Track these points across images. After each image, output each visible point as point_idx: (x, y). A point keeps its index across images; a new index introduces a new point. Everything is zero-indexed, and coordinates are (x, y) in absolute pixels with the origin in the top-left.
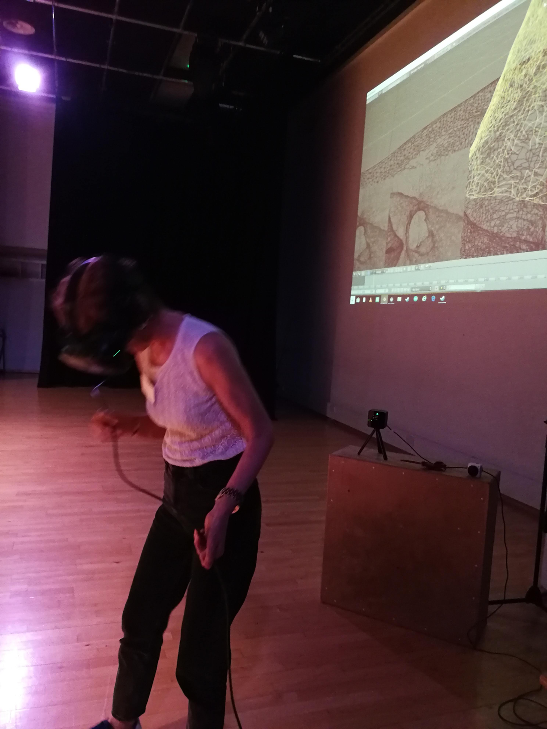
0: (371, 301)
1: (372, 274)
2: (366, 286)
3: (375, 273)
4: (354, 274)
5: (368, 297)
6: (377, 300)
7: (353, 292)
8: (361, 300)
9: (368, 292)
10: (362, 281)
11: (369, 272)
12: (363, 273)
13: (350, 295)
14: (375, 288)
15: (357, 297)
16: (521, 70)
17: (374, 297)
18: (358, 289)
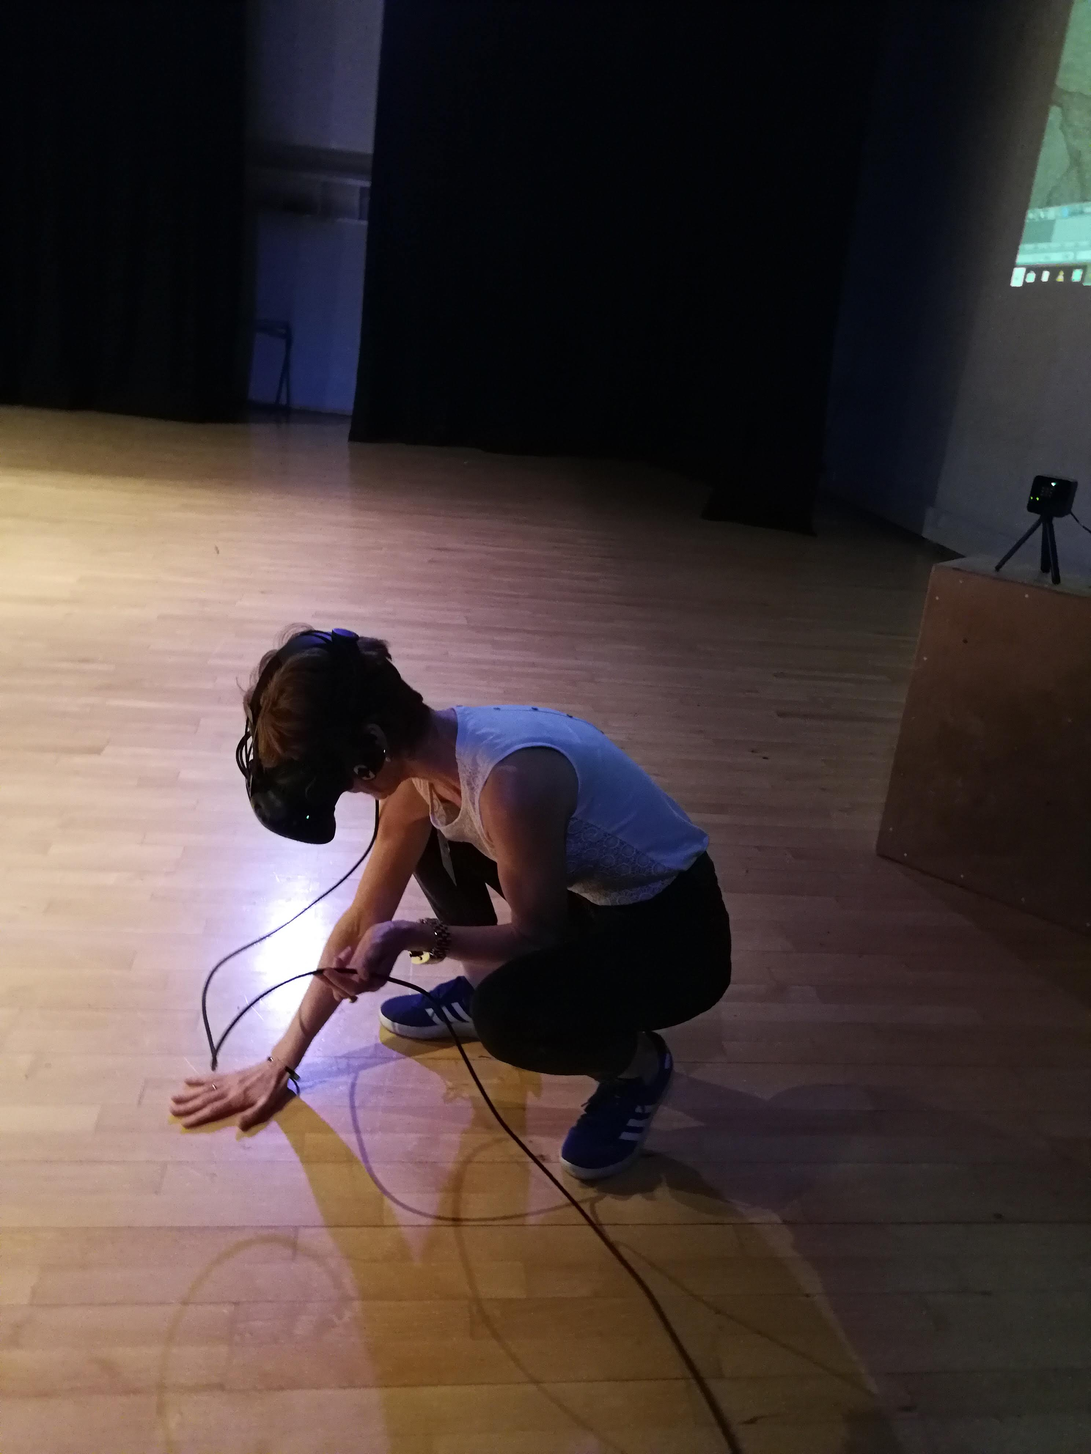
0: (1060, 278)
1: (1073, 214)
2: (1053, 245)
3: (1082, 213)
4: (1031, 215)
5: (1054, 270)
6: (1077, 276)
7: (1021, 259)
8: (1039, 277)
9: (1056, 258)
10: (1046, 232)
11: (1065, 209)
12: (1052, 213)
13: (1013, 265)
14: (1077, 249)
15: (1029, 269)
17: (1068, 270)
18: (1035, 251)
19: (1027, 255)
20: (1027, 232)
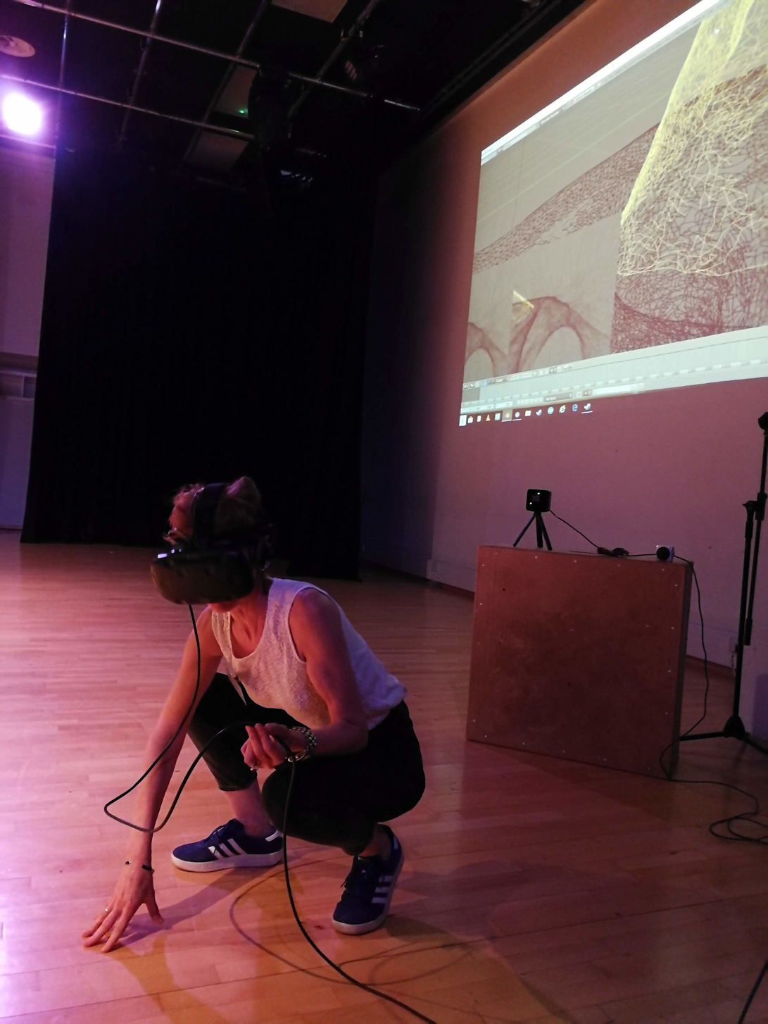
0: (488, 419)
1: (490, 384)
2: (481, 401)
3: (494, 383)
4: (465, 386)
5: (484, 415)
6: (497, 417)
7: (462, 411)
8: (475, 419)
9: (484, 408)
10: (476, 395)
11: (485, 382)
12: (477, 384)
14: (495, 402)
15: (468, 416)
17: (492, 414)
18: (470, 406)
19: (466, 408)
20: (465, 395)
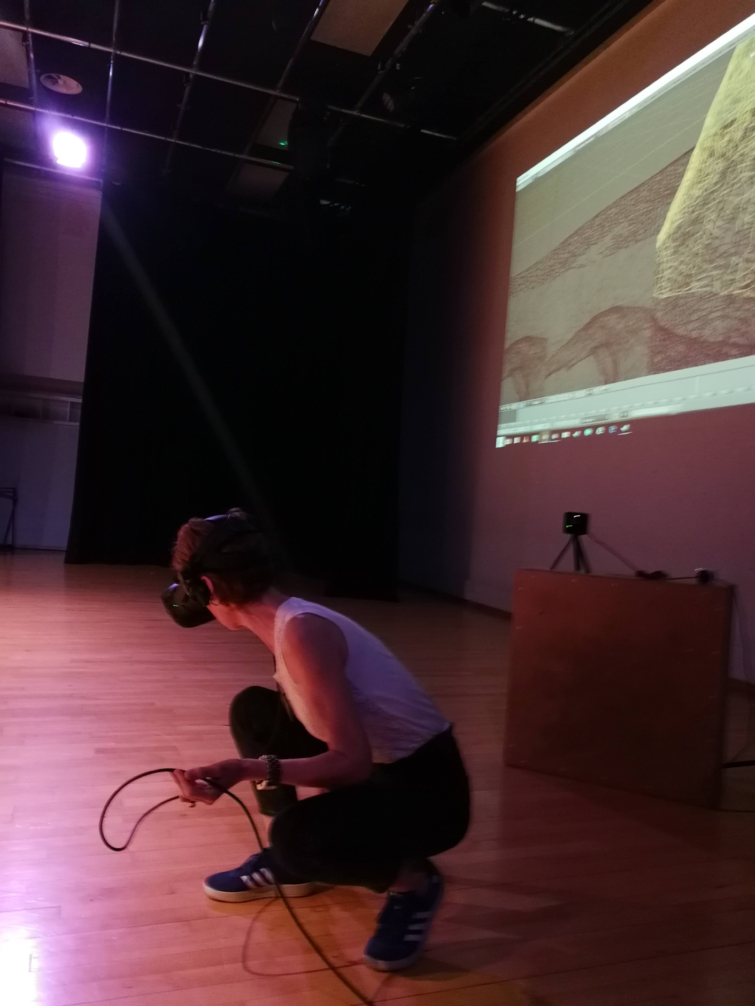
0: (525, 441)
1: (527, 406)
2: (518, 423)
3: (530, 405)
4: (503, 408)
5: (522, 436)
7: (500, 432)
8: (513, 441)
9: (521, 430)
10: (513, 417)
11: (522, 404)
12: (514, 406)
13: (495, 436)
14: (532, 424)
15: (506, 438)
16: (723, 136)
17: (530, 435)
18: (507, 428)
19: (504, 429)
20: (502, 417)
